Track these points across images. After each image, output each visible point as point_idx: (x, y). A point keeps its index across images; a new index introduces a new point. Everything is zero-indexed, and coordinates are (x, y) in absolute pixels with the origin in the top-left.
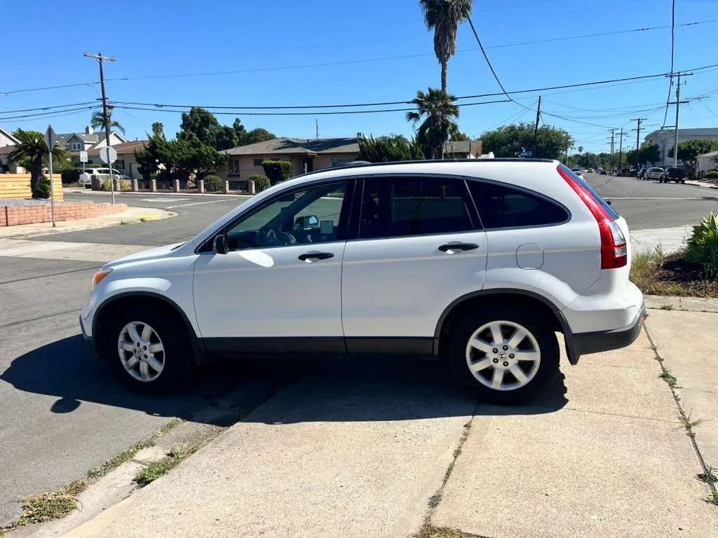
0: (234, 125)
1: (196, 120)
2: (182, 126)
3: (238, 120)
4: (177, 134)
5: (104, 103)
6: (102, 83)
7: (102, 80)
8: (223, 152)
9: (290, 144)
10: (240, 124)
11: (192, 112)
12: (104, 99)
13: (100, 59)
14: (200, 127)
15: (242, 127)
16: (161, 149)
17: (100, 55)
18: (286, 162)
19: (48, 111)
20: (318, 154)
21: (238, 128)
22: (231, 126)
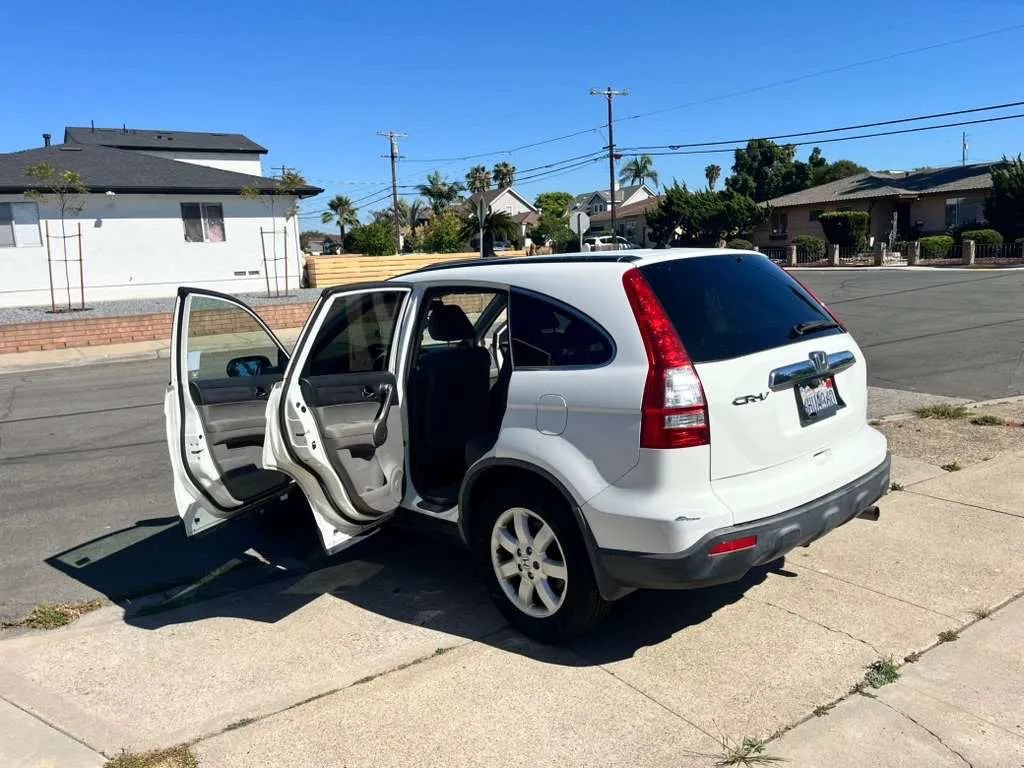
0: (811, 158)
1: (754, 158)
2: (734, 168)
3: (817, 151)
4: (727, 179)
5: (611, 152)
6: (610, 126)
7: (610, 122)
8: (764, 205)
9: (875, 182)
10: (820, 157)
11: (749, 147)
12: (611, 147)
13: (610, 95)
14: (761, 165)
15: (822, 161)
16: (678, 205)
17: (609, 89)
18: (859, 213)
19: (554, 168)
20: (920, 195)
21: (817, 162)
22: (805, 160)
